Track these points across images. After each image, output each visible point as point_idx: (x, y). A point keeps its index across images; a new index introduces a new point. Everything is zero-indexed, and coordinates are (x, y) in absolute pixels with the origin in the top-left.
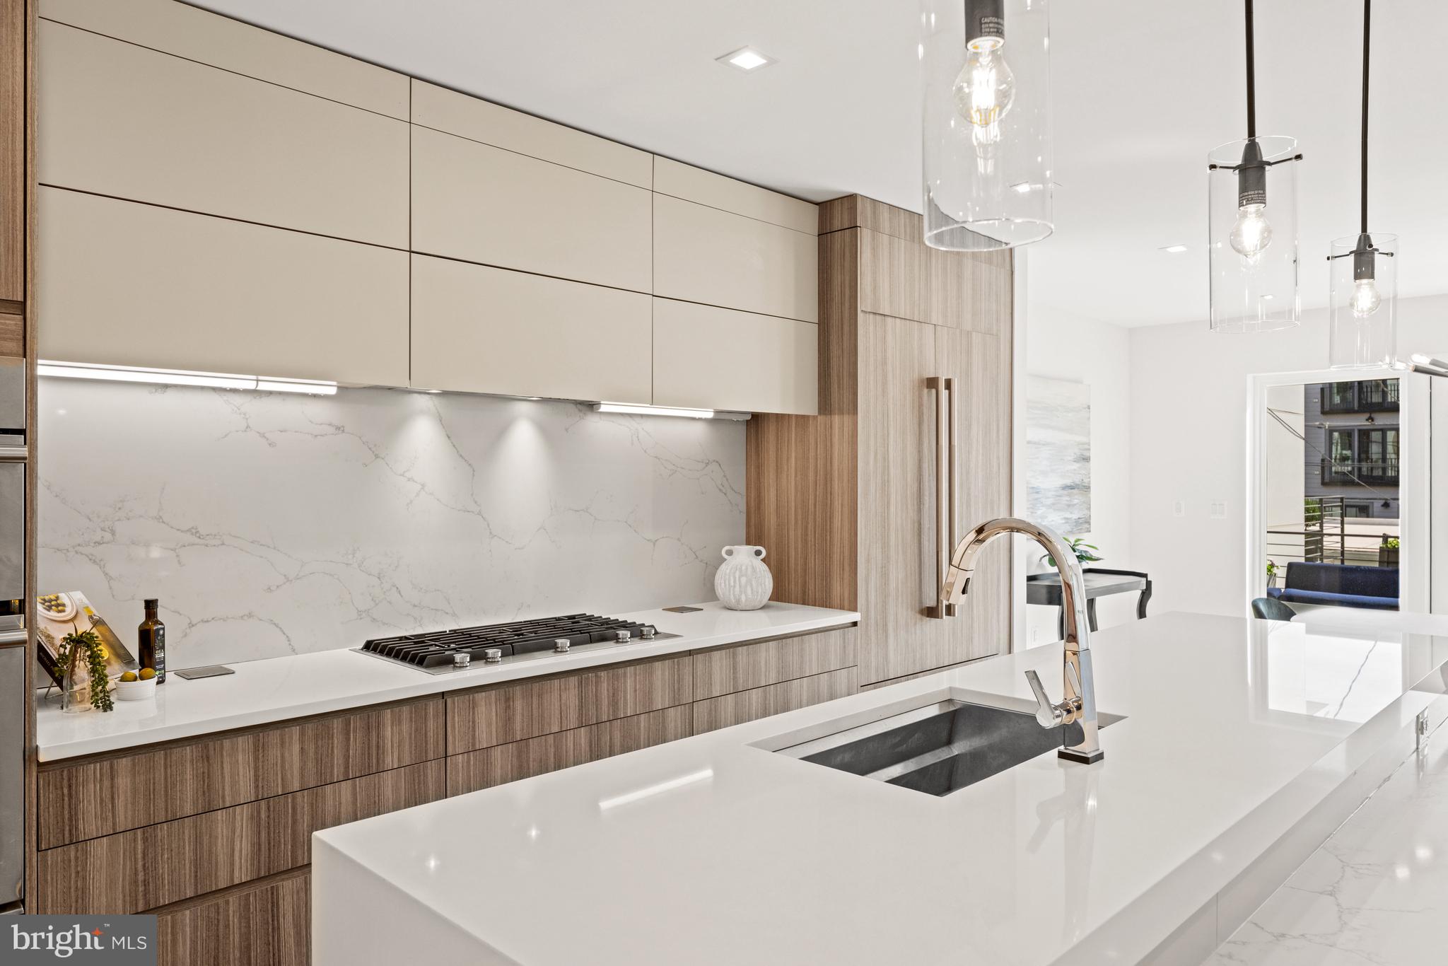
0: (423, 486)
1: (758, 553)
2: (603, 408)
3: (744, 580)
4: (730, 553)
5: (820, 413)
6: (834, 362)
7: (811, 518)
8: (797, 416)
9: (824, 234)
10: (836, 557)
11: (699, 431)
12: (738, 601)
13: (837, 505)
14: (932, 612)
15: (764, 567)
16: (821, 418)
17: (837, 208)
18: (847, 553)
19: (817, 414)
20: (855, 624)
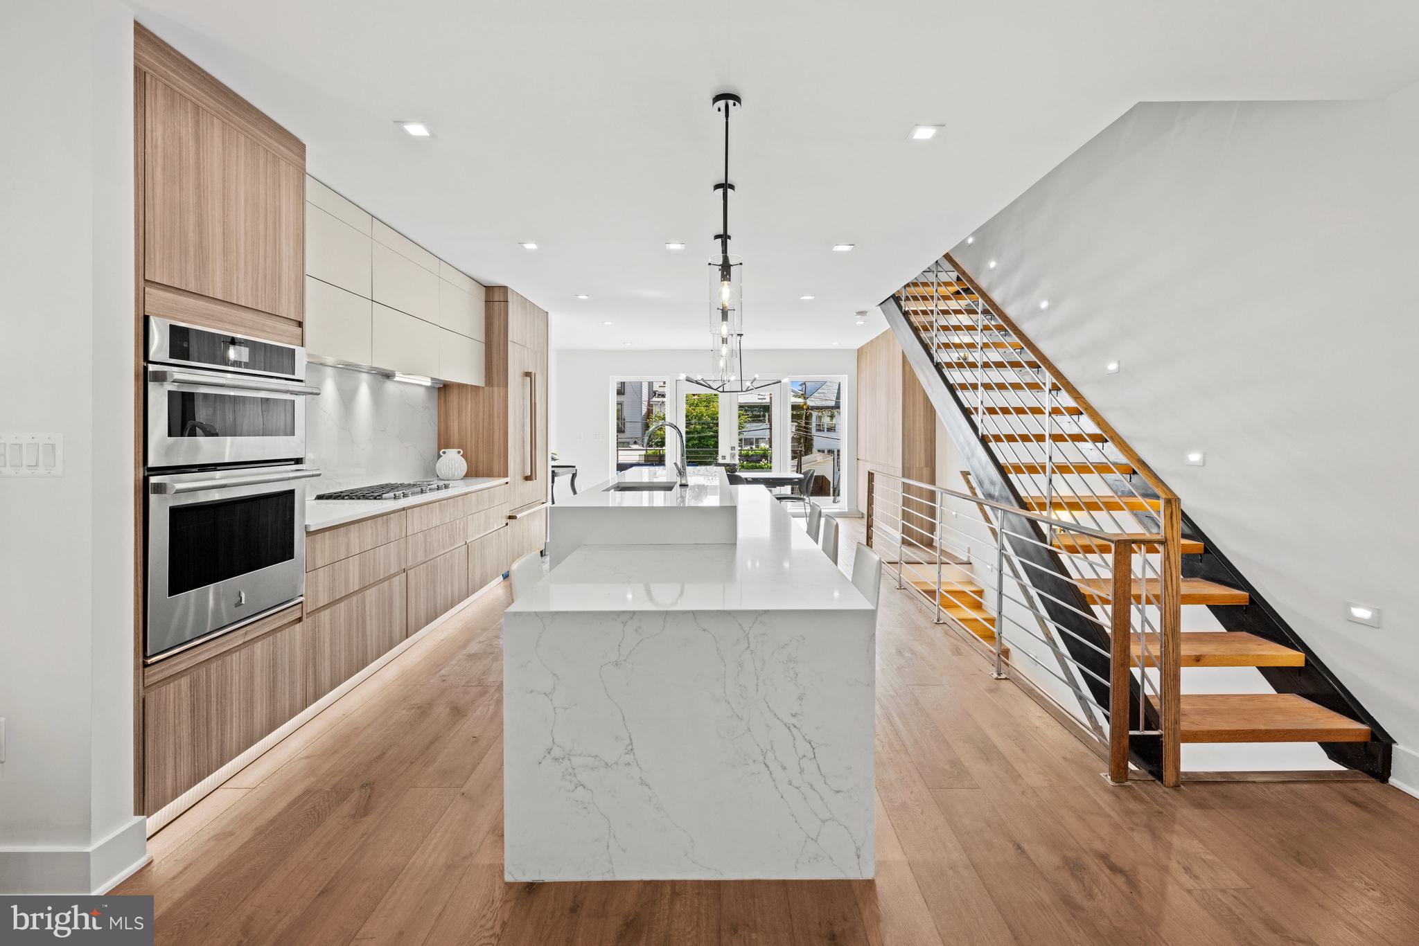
0: (329, 415)
1: (459, 452)
2: (397, 379)
3: (457, 465)
4: (444, 453)
5: (486, 385)
6: (495, 363)
7: (481, 436)
8: (472, 386)
9: (488, 302)
10: (496, 452)
11: (422, 390)
12: (454, 476)
13: (496, 428)
14: (527, 478)
15: (463, 459)
16: (486, 388)
17: (496, 291)
18: (502, 451)
19: (484, 386)
20: (507, 483)
